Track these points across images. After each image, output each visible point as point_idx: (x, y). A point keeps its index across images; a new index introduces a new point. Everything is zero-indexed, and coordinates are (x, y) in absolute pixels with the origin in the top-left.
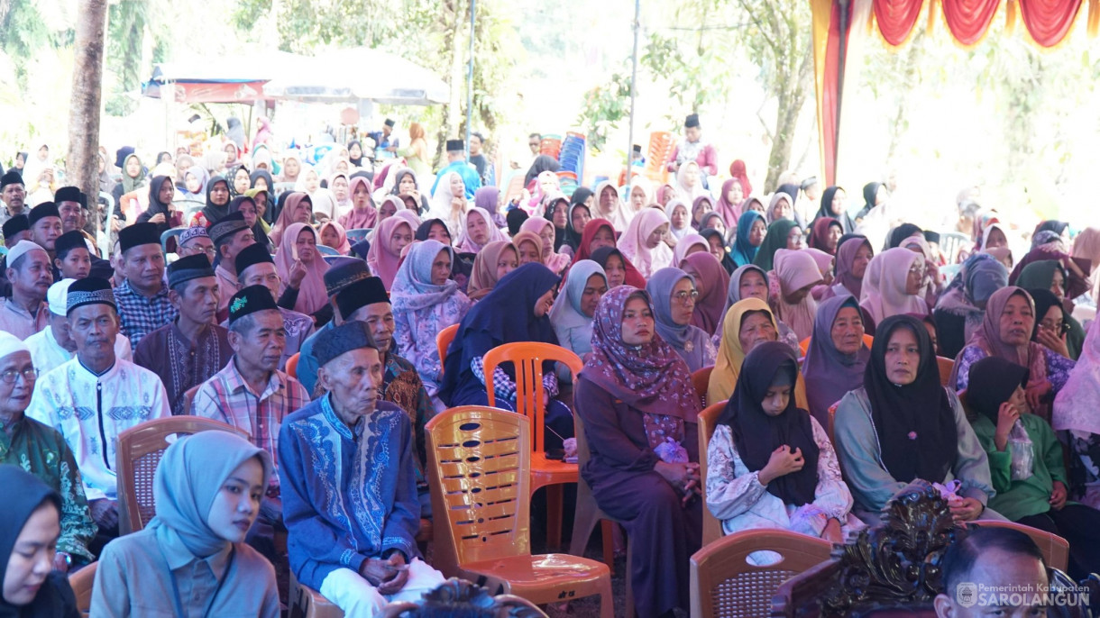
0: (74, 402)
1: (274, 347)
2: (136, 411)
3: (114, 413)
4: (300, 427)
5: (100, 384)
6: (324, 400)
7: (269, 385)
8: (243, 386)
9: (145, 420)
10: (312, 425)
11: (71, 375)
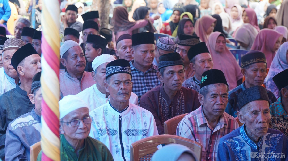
0: (107, 126)
1: (218, 104)
2: (140, 131)
3: (128, 133)
4: (229, 142)
5: (121, 117)
6: (241, 129)
7: (219, 124)
8: (206, 124)
9: (145, 137)
10: (235, 141)
11: (106, 111)
